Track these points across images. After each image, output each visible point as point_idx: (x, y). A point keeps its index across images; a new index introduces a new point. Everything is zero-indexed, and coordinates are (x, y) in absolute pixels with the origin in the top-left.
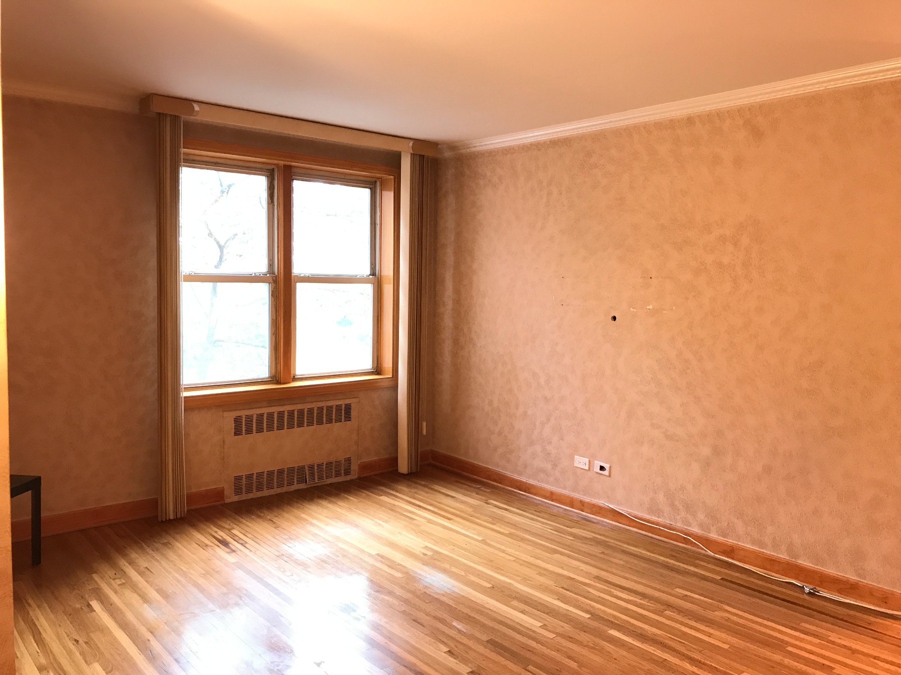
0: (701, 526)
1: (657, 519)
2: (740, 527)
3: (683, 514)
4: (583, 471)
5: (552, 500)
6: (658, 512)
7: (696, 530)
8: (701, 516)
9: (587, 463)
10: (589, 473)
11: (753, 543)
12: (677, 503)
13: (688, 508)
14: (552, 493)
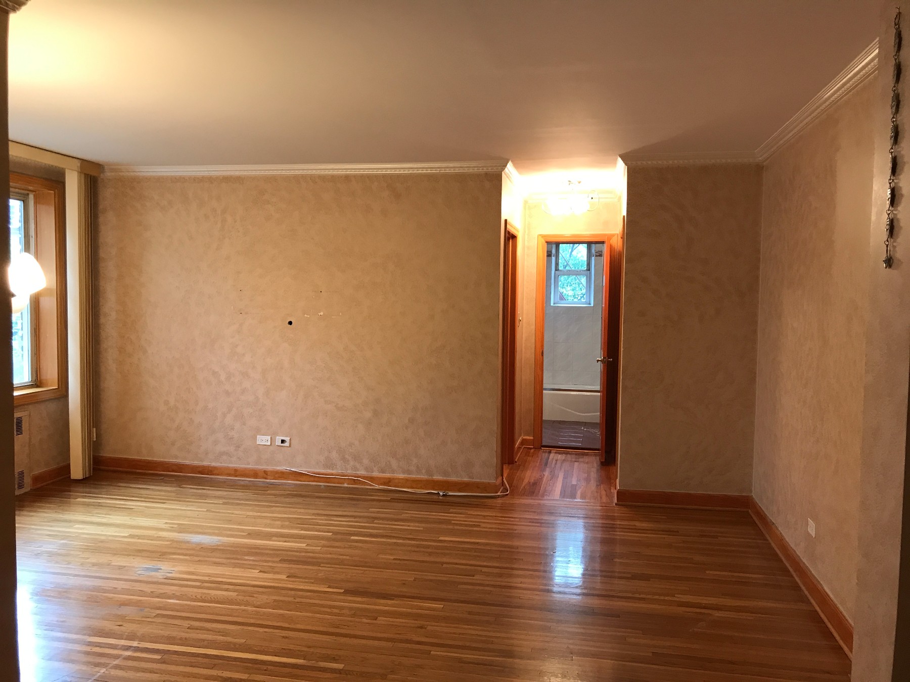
0: (366, 469)
1: (331, 471)
2: (394, 464)
3: (352, 463)
4: (265, 446)
5: (236, 476)
6: (332, 466)
7: (362, 472)
8: (366, 461)
9: (269, 440)
10: (271, 448)
11: (404, 473)
12: (347, 456)
13: (357, 458)
14: (236, 470)
